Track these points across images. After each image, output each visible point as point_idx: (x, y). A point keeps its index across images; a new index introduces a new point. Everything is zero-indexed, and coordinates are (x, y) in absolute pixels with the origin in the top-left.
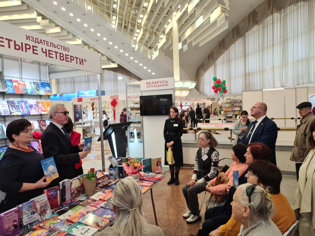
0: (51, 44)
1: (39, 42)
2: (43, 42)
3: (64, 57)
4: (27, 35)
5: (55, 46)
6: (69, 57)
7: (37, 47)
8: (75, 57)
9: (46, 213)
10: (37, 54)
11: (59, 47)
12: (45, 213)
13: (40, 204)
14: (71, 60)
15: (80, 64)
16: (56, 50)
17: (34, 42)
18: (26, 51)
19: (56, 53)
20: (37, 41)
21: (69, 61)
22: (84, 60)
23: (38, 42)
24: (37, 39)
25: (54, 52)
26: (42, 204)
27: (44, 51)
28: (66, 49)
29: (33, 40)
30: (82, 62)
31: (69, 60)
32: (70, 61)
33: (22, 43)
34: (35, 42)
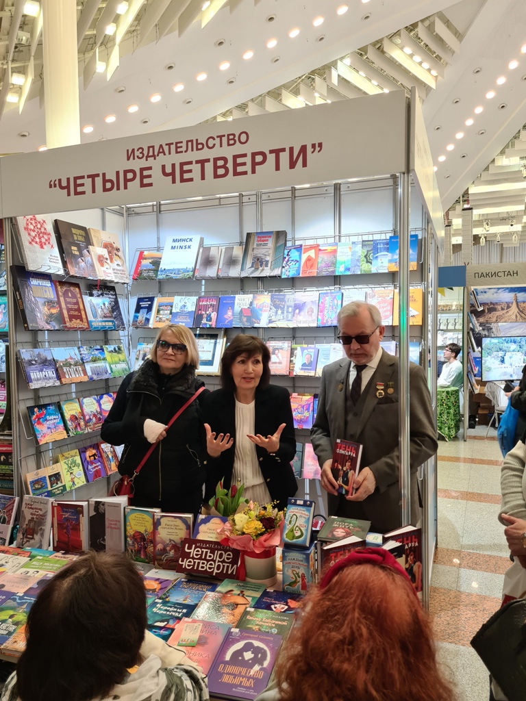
0: (190, 144)
1: (156, 154)
2: (166, 148)
3: (230, 165)
4: (128, 151)
5: (199, 146)
6: (248, 160)
7: (150, 168)
8: (271, 152)
9: (33, 538)
10: (151, 185)
11: (211, 143)
12: (31, 537)
13: (32, 514)
14: (254, 164)
15: (292, 165)
16: (205, 154)
17: (145, 158)
18: (126, 188)
19: (202, 162)
20: (151, 154)
21: (245, 173)
22: (314, 146)
23: (154, 156)
24: (151, 149)
25: (197, 162)
26: (35, 517)
27: (168, 170)
28: (237, 138)
29: (141, 156)
30: (299, 157)
31: (248, 168)
32: (250, 171)
33: (118, 173)
34: (148, 156)
